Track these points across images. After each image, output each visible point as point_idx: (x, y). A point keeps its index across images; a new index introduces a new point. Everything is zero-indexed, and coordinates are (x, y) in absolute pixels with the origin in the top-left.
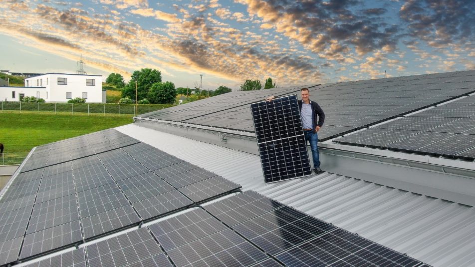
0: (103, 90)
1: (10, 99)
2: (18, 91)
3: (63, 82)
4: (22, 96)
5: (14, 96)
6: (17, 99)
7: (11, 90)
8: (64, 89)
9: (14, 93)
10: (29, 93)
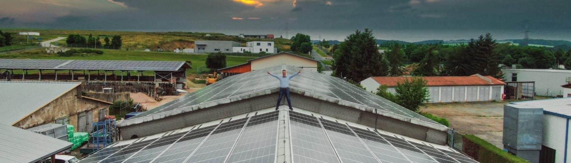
0: (274, 47)
1: (240, 52)
2: (243, 48)
3: (258, 44)
4: (244, 50)
5: (241, 50)
6: (242, 52)
7: (240, 48)
8: (259, 47)
9: (241, 49)
10: (247, 49)
